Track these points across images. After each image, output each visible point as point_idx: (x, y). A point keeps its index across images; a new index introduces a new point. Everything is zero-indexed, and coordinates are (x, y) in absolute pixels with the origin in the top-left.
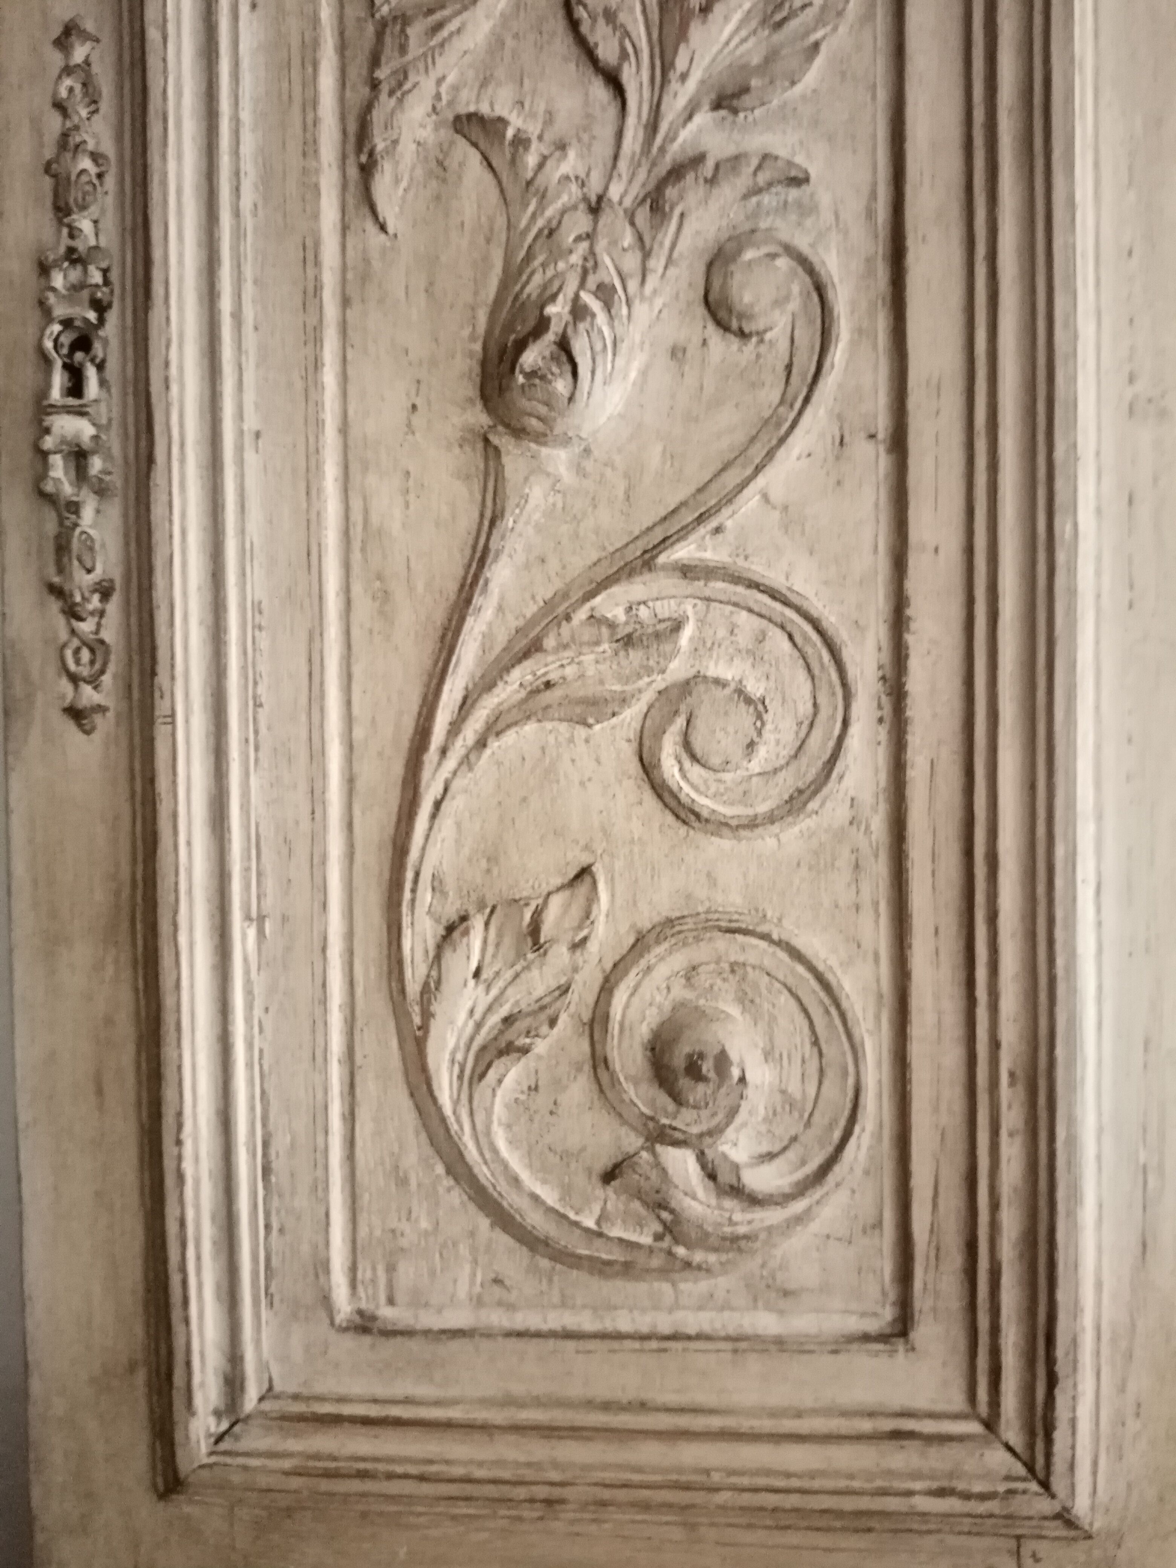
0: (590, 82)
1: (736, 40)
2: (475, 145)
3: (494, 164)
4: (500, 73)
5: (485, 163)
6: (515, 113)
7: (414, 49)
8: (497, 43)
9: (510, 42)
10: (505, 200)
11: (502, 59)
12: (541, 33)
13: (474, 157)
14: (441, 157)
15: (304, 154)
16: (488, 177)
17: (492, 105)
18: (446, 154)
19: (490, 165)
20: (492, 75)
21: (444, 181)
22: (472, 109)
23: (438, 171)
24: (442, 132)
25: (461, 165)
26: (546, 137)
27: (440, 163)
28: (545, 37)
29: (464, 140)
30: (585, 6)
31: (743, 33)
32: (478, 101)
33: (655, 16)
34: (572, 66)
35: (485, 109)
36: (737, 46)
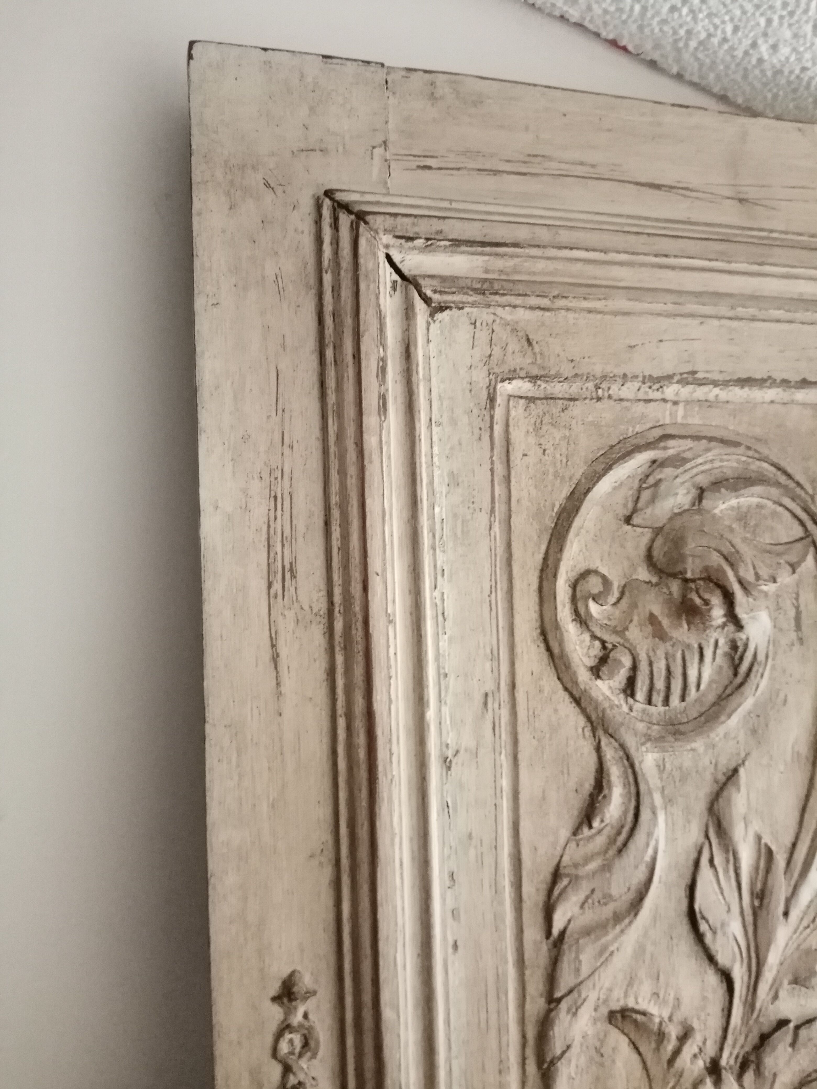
0: (706, 972)
1: (801, 928)
2: (626, 1035)
3: (641, 1049)
4: (642, 974)
5: (632, 1046)
6: (652, 1002)
7: (585, 971)
8: (640, 950)
9: (650, 948)
10: (648, 1076)
11: (644, 962)
12: (671, 938)
13: (623, 1042)
14: (598, 1044)
15: (500, 1072)
16: (635, 1057)
17: (636, 999)
18: (602, 1042)
19: (636, 1048)
20: (636, 975)
21: (602, 1065)
22: (622, 1003)
23: (597, 1058)
24: (599, 1024)
25: (614, 1049)
26: (675, 1018)
27: (598, 1051)
28: (675, 941)
29: (616, 1030)
30: (707, 922)
31: (805, 923)
32: (626, 995)
33: (749, 918)
34: (694, 961)
35: (631, 1003)
36: (801, 933)
